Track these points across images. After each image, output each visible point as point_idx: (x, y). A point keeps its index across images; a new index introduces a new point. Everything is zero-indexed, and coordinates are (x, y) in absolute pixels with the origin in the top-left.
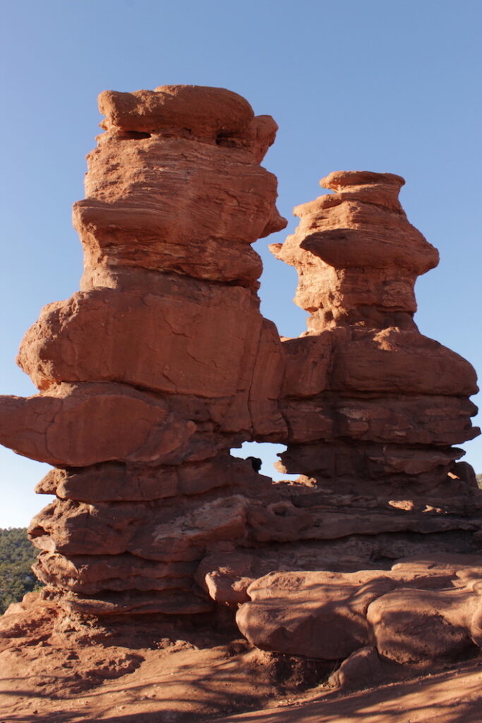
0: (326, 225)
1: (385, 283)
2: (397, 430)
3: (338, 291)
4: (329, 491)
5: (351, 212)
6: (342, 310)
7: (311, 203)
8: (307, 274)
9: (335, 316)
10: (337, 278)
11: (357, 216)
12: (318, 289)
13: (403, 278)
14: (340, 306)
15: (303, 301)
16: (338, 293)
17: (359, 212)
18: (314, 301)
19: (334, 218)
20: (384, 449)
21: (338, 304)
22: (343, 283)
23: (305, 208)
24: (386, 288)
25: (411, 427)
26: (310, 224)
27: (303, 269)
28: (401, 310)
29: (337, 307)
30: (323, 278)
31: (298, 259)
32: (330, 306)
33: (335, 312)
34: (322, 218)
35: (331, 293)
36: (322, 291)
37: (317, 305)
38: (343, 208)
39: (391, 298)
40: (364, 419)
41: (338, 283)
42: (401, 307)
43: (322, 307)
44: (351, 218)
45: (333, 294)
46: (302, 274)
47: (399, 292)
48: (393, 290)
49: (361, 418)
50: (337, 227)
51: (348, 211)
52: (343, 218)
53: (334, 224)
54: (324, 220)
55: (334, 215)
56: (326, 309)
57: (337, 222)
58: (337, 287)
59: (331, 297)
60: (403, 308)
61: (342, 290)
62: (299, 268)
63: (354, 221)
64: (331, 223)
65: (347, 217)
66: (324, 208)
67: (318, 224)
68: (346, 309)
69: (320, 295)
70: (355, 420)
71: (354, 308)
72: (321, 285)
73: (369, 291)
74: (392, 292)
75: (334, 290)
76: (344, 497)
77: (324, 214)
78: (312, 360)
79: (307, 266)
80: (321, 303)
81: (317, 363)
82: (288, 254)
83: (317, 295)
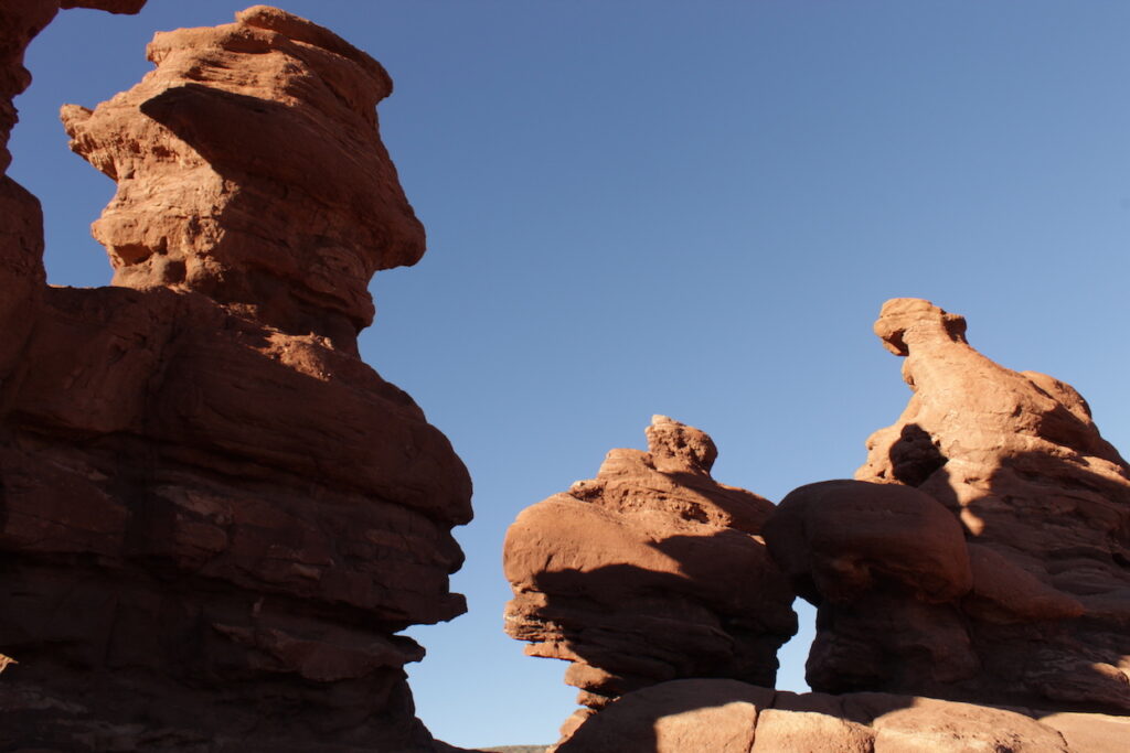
0: (222, 81)
1: (321, 240)
2: (299, 562)
3: (214, 217)
4: (78, 708)
5: (287, 72)
6: (213, 265)
7: (200, 31)
8: (143, 176)
9: (190, 274)
10: (220, 189)
11: (297, 83)
12: (166, 203)
13: (358, 247)
14: (210, 253)
15: (119, 225)
16: (212, 224)
17: (304, 79)
18: (146, 231)
19: (245, 72)
20: (257, 607)
21: (207, 247)
22: (230, 205)
23: (182, 37)
24: (322, 252)
25: (332, 562)
26: (187, 68)
27: (136, 166)
28: (343, 309)
29: (202, 255)
30: (185, 183)
31: (133, 134)
32: (185, 249)
33: (193, 266)
34: (217, 64)
35: (196, 219)
36: (175, 211)
37: (151, 241)
38: (269, 60)
39: (326, 274)
40: (220, 519)
41: (221, 201)
42: (343, 303)
43: (162, 249)
44: (284, 83)
45: (202, 222)
46: (131, 176)
47: (345, 269)
48: (336, 259)
49: (214, 516)
50: (247, 91)
51: (281, 68)
52: (264, 77)
53: (242, 84)
54: (220, 70)
55: (246, 67)
56: (173, 256)
57: (249, 81)
58: (215, 208)
59: (195, 228)
60: (347, 305)
61: (224, 219)
62: (129, 160)
63: (289, 91)
64: (236, 79)
65: (277, 78)
66: (226, 49)
67: (204, 74)
68: (223, 265)
69: (167, 219)
70: (194, 517)
71: (242, 269)
72: (175, 196)
73: (283, 243)
74: (332, 263)
75: (207, 214)
76: (121, 730)
77: (224, 59)
78: (114, 339)
79: (150, 158)
80: (164, 240)
81: (124, 352)
82: (111, 118)
83: (159, 218)
